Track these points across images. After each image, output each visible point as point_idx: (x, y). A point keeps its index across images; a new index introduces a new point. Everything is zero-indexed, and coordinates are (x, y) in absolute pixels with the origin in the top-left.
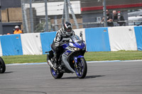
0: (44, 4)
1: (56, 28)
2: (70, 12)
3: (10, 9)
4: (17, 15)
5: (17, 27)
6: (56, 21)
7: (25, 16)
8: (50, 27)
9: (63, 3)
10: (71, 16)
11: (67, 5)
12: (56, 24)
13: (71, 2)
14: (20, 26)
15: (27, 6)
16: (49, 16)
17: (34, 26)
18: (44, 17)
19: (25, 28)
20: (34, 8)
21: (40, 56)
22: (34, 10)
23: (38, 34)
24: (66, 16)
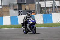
0: (44, 2)
1: (49, 12)
2: (55, 5)
3: (30, 4)
4: (33, 7)
5: (33, 12)
6: (49, 9)
7: (36, 7)
8: (46, 12)
9: (52, 1)
10: (55, 7)
11: (54, 2)
12: (49, 10)
13: (56, 1)
14: (34, 11)
15: (37, 3)
16: (46, 7)
17: (40, 11)
18: (44, 7)
19: (36, 12)
20: (40, 4)
21: (42, 24)
22: (40, 5)
23: (42, 15)
24: (53, 7)
